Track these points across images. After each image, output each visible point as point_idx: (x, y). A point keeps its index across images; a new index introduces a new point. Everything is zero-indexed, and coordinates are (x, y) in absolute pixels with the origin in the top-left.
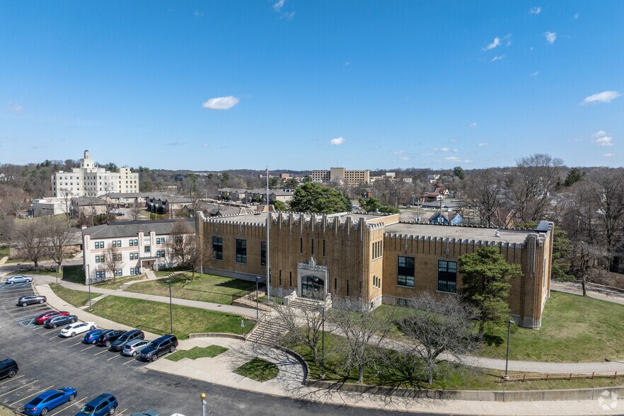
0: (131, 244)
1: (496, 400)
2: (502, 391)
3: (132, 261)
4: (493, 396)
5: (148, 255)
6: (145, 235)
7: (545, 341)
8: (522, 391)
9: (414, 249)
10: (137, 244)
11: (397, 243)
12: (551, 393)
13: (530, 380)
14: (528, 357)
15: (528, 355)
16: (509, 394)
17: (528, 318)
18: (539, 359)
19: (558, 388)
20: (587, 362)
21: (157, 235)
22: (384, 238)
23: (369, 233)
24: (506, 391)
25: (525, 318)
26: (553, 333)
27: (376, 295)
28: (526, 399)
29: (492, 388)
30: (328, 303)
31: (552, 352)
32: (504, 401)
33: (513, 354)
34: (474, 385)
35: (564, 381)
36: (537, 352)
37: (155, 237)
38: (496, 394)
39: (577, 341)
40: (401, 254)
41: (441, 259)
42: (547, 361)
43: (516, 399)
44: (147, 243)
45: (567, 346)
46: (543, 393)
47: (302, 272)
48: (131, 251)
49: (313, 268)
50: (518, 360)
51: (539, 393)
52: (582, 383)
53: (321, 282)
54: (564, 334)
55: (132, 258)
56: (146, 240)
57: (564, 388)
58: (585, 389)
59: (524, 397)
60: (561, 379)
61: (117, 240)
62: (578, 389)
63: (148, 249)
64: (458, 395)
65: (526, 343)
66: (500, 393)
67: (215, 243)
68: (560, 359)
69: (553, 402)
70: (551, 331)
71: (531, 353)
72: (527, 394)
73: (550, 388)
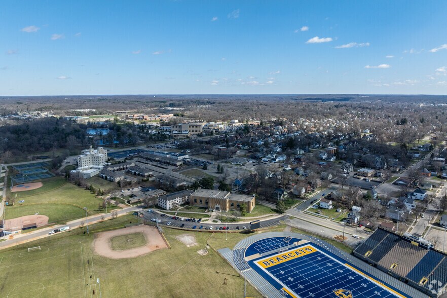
0: (175, 201)
5: (178, 202)
9: (234, 202)
25: (248, 212)
27: (228, 209)
30: (220, 211)
41: (237, 203)
47: (216, 206)
49: (218, 206)
53: (219, 208)
67: (195, 200)
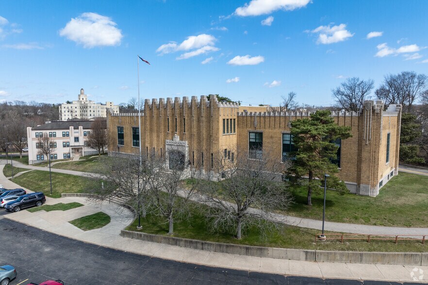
0: (64, 135)
1: (306, 259)
2: (313, 251)
3: (65, 148)
4: (303, 255)
5: (77, 144)
6: (74, 129)
7: (378, 206)
8: (337, 252)
9: (262, 124)
10: (68, 135)
11: (248, 120)
12: (370, 255)
13: (349, 241)
14: (355, 220)
15: (356, 218)
16: (321, 253)
17: (364, 185)
18: (367, 222)
19: (380, 250)
20: (420, 227)
21: (83, 129)
22: (238, 117)
23: (219, 108)
24: (317, 251)
25: (361, 185)
26: (389, 200)
28: (341, 261)
29: (304, 247)
31: (383, 216)
32: (315, 261)
33: (340, 216)
34: (285, 243)
35: (388, 244)
36: (366, 216)
37: (83, 131)
38: (307, 253)
39: (413, 207)
40: (251, 130)
41: (286, 132)
42: (375, 224)
43: (328, 260)
44: (76, 135)
45: (400, 212)
46: (361, 255)
47: (169, 148)
48: (63, 140)
49: (176, 144)
50: (344, 222)
51: (356, 254)
52: (409, 246)
54: (401, 201)
55: (64, 146)
56: (75, 132)
57: (386, 251)
58: (411, 253)
59: (338, 258)
60: (385, 241)
61: (52, 131)
62: (403, 253)
63: (77, 139)
64: (266, 252)
65: (356, 207)
66: (311, 252)
67: (120, 132)
68: (392, 223)
69: (373, 265)
70: (388, 198)
71: (359, 216)
72: (342, 255)
73: (370, 250)
